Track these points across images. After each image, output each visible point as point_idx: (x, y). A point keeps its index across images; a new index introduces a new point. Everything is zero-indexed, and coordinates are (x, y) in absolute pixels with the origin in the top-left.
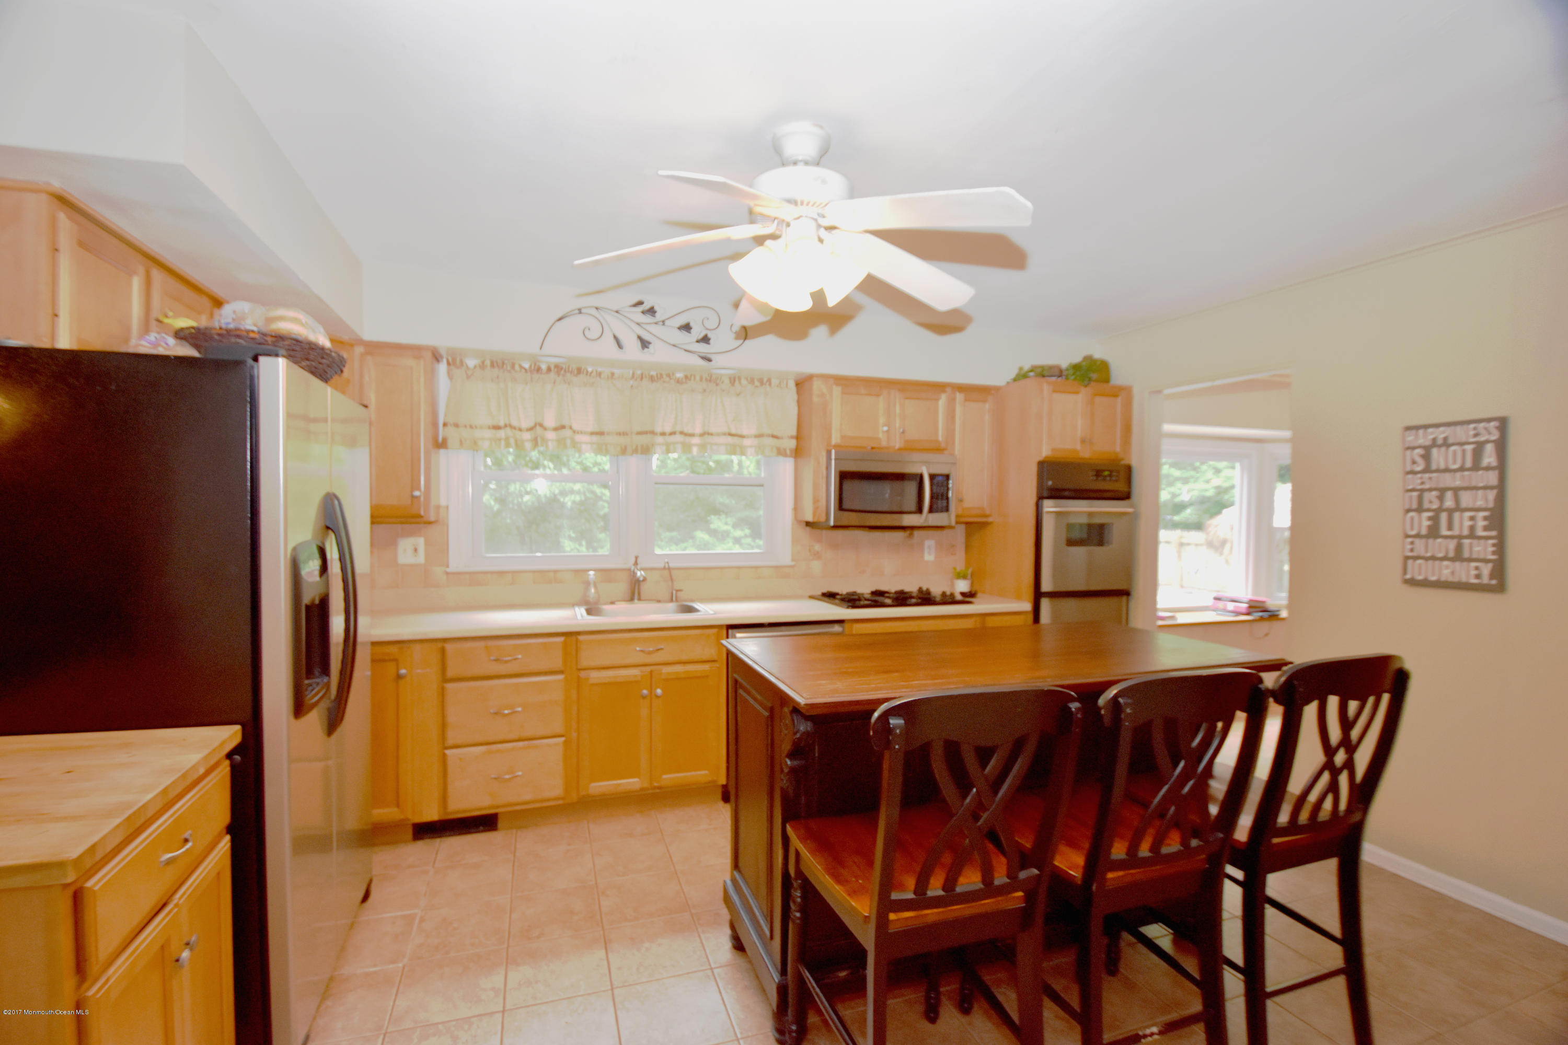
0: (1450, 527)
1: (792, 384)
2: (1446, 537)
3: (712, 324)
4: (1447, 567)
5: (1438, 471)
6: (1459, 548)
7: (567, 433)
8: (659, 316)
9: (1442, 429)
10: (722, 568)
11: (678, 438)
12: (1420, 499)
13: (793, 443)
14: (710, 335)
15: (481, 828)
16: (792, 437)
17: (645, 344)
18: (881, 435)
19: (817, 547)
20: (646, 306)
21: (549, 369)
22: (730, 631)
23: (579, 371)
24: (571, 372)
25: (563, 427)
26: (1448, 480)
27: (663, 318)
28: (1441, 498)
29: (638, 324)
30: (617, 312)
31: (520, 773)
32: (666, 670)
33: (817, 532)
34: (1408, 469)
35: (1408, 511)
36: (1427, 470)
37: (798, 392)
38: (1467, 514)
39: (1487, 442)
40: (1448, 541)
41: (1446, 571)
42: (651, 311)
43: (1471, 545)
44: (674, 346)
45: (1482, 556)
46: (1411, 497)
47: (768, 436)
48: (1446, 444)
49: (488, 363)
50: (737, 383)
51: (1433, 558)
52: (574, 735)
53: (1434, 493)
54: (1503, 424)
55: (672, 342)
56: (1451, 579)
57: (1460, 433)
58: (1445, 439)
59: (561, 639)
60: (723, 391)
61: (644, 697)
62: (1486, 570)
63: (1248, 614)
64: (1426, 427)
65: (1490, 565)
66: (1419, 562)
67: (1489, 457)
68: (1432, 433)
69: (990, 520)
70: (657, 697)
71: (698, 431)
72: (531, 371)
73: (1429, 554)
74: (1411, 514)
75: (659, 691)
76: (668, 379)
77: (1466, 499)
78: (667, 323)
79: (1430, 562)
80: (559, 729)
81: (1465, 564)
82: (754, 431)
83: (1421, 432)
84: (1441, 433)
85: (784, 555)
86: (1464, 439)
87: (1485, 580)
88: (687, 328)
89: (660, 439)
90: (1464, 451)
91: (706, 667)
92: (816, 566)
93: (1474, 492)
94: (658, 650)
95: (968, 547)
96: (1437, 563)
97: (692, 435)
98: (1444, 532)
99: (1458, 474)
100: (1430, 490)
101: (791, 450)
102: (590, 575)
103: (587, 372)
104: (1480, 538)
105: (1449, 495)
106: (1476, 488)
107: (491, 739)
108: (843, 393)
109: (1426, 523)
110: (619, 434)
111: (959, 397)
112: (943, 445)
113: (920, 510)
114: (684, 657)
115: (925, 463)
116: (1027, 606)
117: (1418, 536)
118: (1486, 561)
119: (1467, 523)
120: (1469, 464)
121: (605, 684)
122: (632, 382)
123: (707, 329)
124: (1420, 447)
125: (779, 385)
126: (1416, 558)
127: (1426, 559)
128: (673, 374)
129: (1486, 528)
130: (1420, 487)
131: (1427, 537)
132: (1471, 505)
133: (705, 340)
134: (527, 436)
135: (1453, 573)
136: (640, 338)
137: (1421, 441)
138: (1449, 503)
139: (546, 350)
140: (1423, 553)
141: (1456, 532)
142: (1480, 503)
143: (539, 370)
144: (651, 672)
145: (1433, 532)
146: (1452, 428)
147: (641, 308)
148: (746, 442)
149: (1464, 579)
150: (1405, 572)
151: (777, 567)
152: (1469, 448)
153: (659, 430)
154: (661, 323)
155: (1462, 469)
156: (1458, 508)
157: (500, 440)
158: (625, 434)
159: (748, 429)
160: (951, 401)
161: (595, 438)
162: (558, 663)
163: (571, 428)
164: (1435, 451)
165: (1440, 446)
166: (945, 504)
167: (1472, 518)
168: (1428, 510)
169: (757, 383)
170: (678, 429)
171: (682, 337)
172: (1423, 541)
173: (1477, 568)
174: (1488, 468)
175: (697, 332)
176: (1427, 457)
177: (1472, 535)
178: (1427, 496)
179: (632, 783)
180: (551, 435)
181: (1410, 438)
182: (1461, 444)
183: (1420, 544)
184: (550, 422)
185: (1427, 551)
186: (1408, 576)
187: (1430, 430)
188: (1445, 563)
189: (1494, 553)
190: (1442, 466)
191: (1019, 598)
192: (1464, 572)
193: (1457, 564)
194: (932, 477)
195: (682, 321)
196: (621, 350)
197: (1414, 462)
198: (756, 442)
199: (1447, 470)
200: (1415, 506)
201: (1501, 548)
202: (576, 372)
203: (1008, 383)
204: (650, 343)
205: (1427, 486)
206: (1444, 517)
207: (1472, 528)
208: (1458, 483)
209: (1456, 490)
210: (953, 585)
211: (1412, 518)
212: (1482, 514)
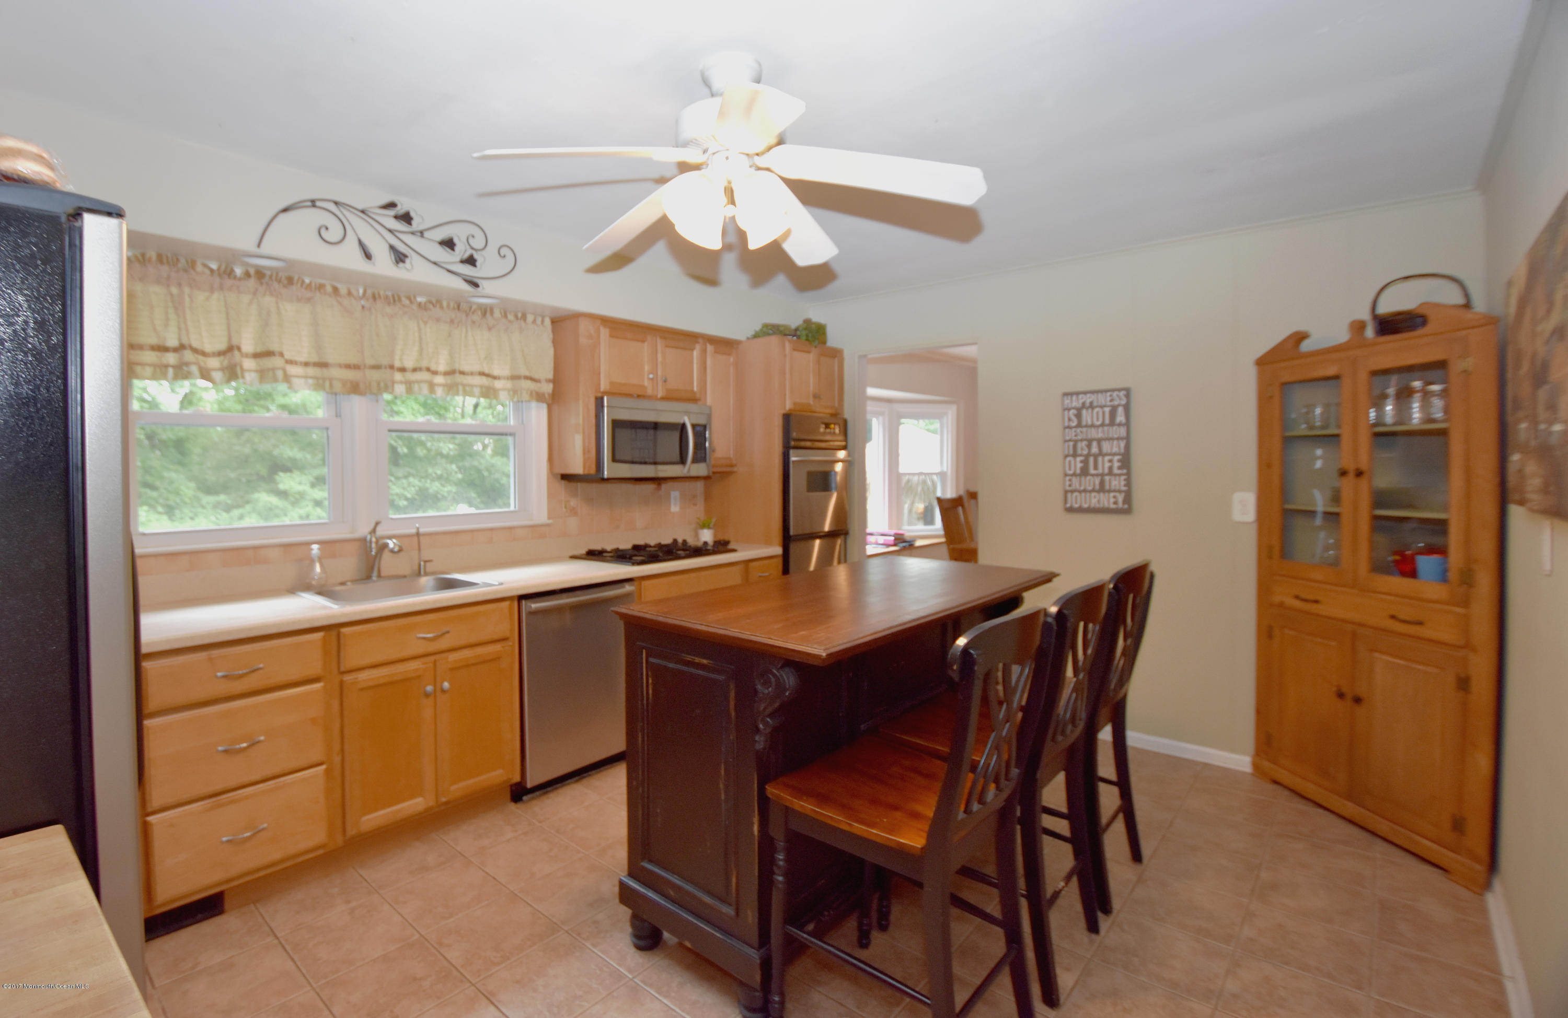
0: (1096, 468)
1: (548, 322)
2: (1093, 475)
3: (478, 243)
4: (1095, 497)
5: (1086, 426)
6: (1102, 483)
7: (277, 362)
8: (416, 224)
9: (1088, 395)
10: (472, 531)
11: (425, 376)
12: (1075, 447)
13: (548, 388)
14: (476, 256)
15: (200, 916)
16: (548, 381)
17: (400, 258)
18: (646, 383)
19: (573, 502)
20: (400, 210)
21: (247, 275)
22: (524, 602)
23: (290, 281)
24: (279, 281)
25: (269, 354)
26: (1094, 433)
27: (421, 228)
28: (1089, 446)
29: (390, 231)
30: (363, 212)
31: (265, 825)
32: (453, 657)
33: (573, 485)
34: (1066, 424)
35: (1066, 456)
36: (1079, 425)
37: (554, 331)
38: (1107, 458)
39: (1119, 405)
40: (1095, 477)
41: (1094, 500)
42: (406, 218)
43: (1110, 480)
44: (435, 263)
45: (1117, 488)
46: (1069, 446)
47: (526, 378)
48: (1092, 406)
49: (152, 254)
50: (488, 315)
51: (1085, 491)
52: (337, 759)
53: (1084, 443)
54: (1128, 392)
55: (433, 259)
56: (1097, 506)
57: (1101, 399)
58: (1091, 403)
59: (319, 635)
60: (474, 322)
61: (427, 695)
62: (1120, 498)
63: (895, 545)
64: (1077, 394)
65: (1123, 495)
66: (1075, 494)
67: (1120, 418)
68: (1082, 398)
69: (735, 469)
70: (443, 691)
71: (442, 368)
72: (220, 275)
73: (1082, 488)
74: (1068, 459)
75: (446, 685)
76: (407, 302)
77: (1106, 447)
78: (426, 234)
79: (1083, 494)
80: (317, 756)
81: (1107, 494)
82: (506, 372)
83: (1074, 397)
84: (1088, 399)
85: (539, 512)
86: (1103, 403)
87: (1120, 505)
88: (449, 244)
89: (398, 376)
90: (1104, 413)
91: (497, 647)
92: (573, 523)
93: (1111, 441)
94: (444, 634)
95: (708, 497)
96: (1088, 494)
97: (435, 373)
98: (1092, 471)
99: (1100, 429)
100: (1081, 440)
101: (549, 394)
102: (312, 549)
103: (303, 282)
104: (1116, 475)
105: (1095, 444)
106: (1112, 439)
107: (219, 787)
108: (611, 336)
109: (1079, 465)
110: (348, 366)
111: (710, 348)
112: (698, 396)
113: (683, 461)
114: (473, 639)
115: (687, 413)
116: (778, 550)
117: (1074, 475)
118: (1120, 491)
119: (1107, 465)
120: (1107, 421)
121: (378, 686)
122: (363, 302)
123: (472, 248)
124: (1074, 408)
125: (534, 322)
126: (1072, 492)
127: (1080, 492)
128: (415, 297)
129: (1119, 468)
130: (1074, 438)
131: (1080, 475)
132: (1109, 451)
133: (471, 261)
134: (213, 363)
135: (1099, 501)
136: (392, 248)
137: (1074, 404)
138: (1095, 450)
139: (266, 249)
140: (1078, 487)
141: (1100, 471)
142: (1115, 450)
143: (230, 273)
144: (435, 662)
145: (1084, 472)
146: (1095, 395)
147: (392, 212)
148: (498, 384)
149: (1106, 505)
150: (1066, 501)
151: (533, 527)
152: (1107, 410)
153: (397, 364)
154: (419, 234)
155: (1103, 425)
156: (1101, 454)
157: (167, 366)
158: (356, 367)
159: (500, 368)
160: (704, 351)
161: (311, 371)
162: (315, 666)
163: (281, 355)
164: (1084, 412)
165: (1087, 409)
166: (703, 455)
167: (1110, 461)
168: (1081, 455)
169: (511, 317)
170: (424, 364)
171: (442, 254)
172: (1078, 478)
173: (1114, 497)
174: (1120, 425)
175: (461, 250)
176: (1079, 416)
177: (1111, 472)
178: (1079, 445)
179: (415, 805)
180: (249, 364)
181: (1067, 401)
182: (1102, 407)
183: (1075, 481)
184: (248, 346)
185: (1080, 485)
186: (1068, 505)
187: (1081, 396)
188: (1093, 494)
189: (1125, 485)
190: (1090, 422)
191: (768, 543)
192: (1106, 500)
193: (1102, 494)
194: (694, 426)
195: (442, 234)
196: (368, 260)
197: (1070, 420)
198: (509, 384)
199: (1093, 426)
200: (1071, 452)
201: (1128, 483)
202: (285, 282)
203: (748, 338)
204: (406, 256)
205: (1079, 437)
206: (1091, 460)
207: (1111, 468)
208: (1100, 435)
209: (1099, 441)
210: (697, 535)
211: (1070, 462)
212: (1116, 458)
